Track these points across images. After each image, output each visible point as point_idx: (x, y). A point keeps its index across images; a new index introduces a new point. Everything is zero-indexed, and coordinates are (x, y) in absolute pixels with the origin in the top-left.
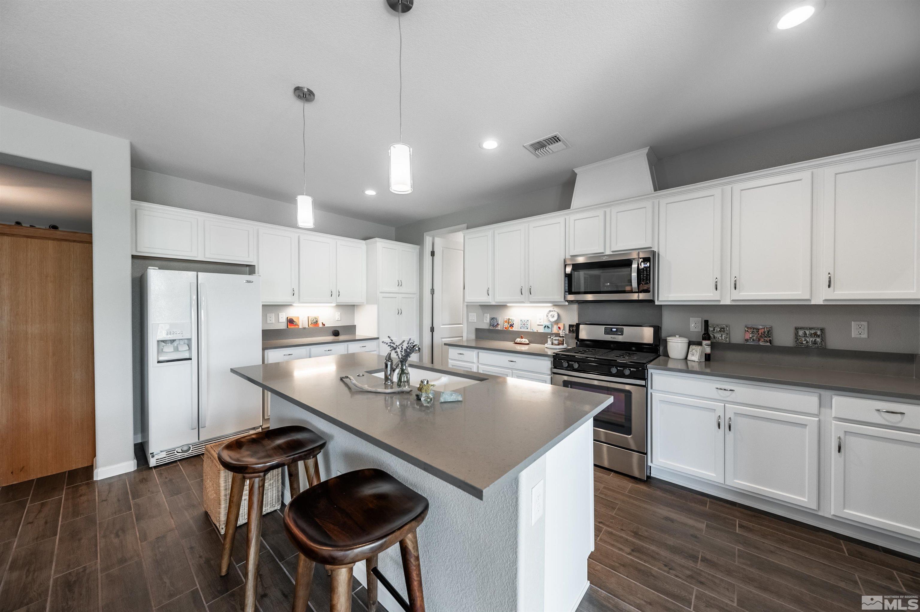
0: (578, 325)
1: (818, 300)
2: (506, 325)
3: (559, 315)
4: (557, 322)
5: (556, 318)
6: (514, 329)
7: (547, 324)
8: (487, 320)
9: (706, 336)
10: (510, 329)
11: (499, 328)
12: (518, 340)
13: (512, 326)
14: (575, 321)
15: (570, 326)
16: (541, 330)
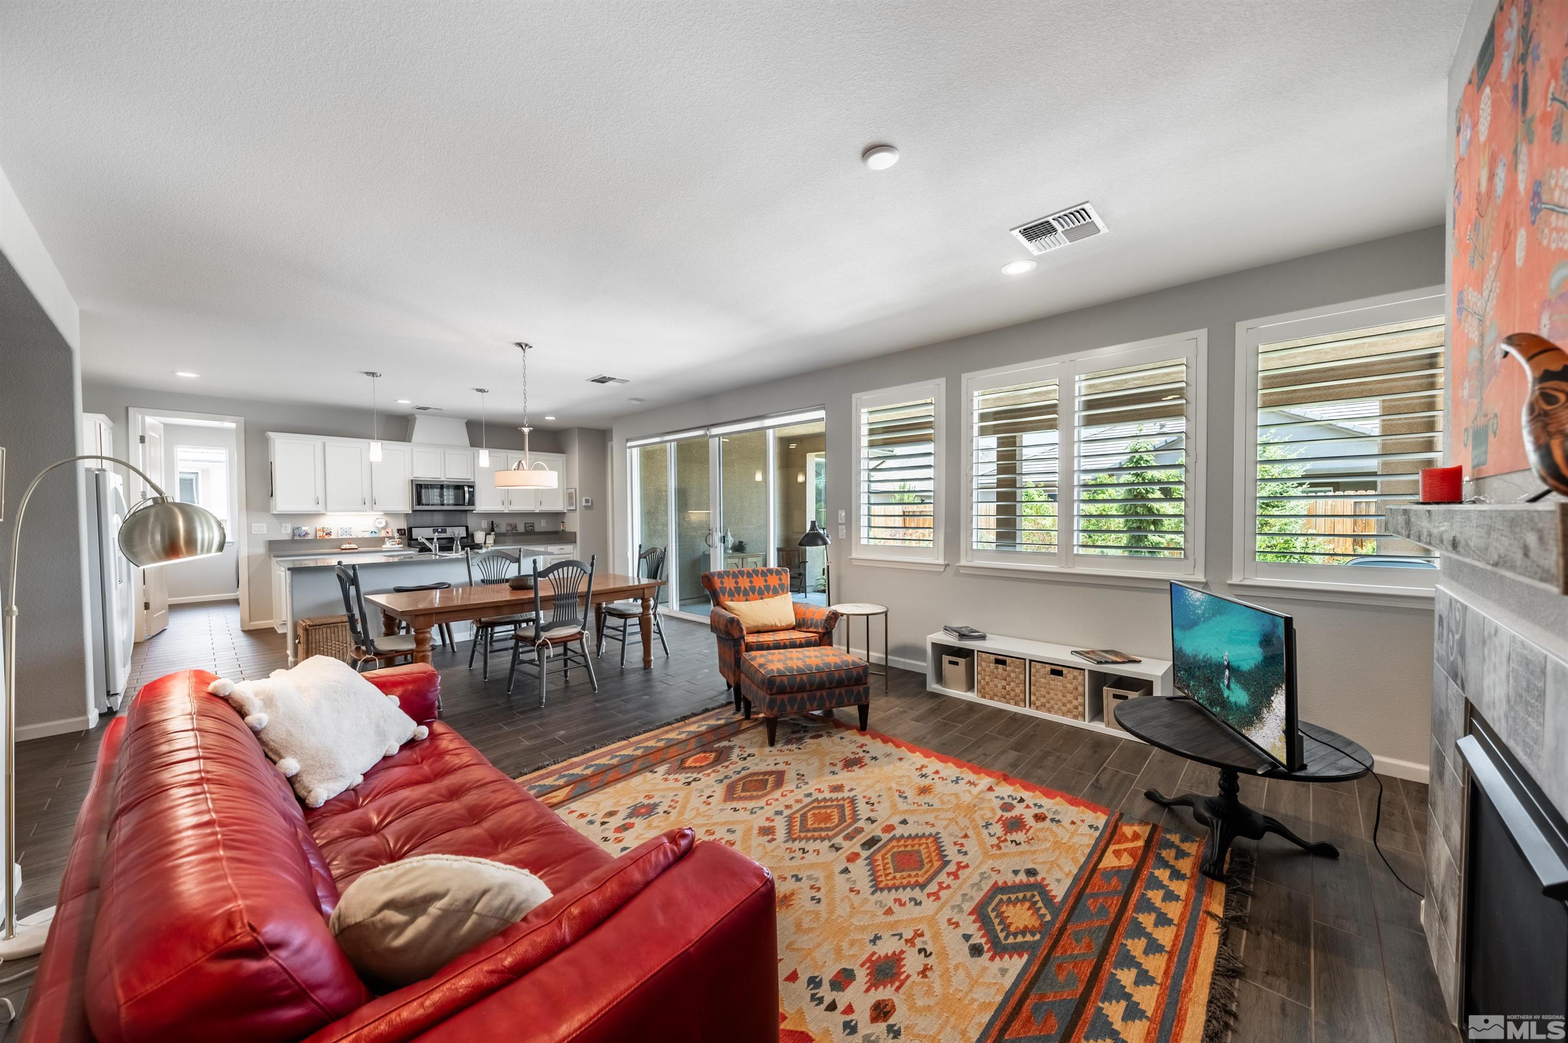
0: (410, 529)
1: (537, 511)
2: (320, 534)
3: (387, 523)
4: (384, 528)
5: (383, 524)
6: (333, 536)
7: (374, 530)
8: (289, 531)
9: (493, 530)
10: (327, 537)
11: (310, 537)
12: (344, 546)
13: (329, 534)
14: (403, 525)
15: (399, 530)
16: (367, 535)
